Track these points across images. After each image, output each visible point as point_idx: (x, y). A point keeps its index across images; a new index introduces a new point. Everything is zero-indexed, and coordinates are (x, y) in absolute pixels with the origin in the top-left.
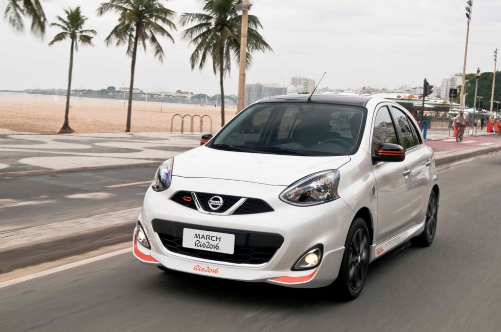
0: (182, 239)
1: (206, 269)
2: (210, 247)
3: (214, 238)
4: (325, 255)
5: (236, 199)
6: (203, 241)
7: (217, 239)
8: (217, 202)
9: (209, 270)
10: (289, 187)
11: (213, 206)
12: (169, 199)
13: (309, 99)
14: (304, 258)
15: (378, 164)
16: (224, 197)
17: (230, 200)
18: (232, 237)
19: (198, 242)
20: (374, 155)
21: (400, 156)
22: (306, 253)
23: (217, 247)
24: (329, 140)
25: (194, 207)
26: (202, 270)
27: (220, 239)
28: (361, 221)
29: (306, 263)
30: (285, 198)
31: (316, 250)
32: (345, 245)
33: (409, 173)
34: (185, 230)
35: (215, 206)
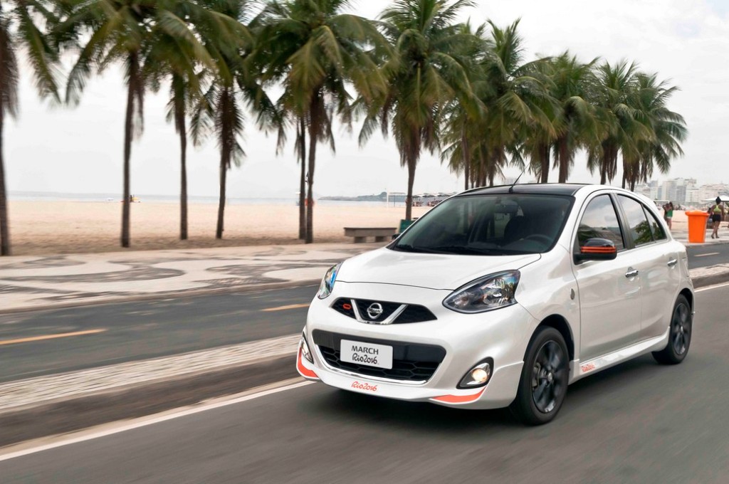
0: (339, 351)
1: (364, 385)
2: (367, 361)
3: (372, 351)
4: (495, 370)
5: (396, 305)
6: (361, 354)
7: (374, 351)
8: (375, 309)
9: (368, 387)
10: (455, 291)
11: (372, 314)
12: (330, 308)
13: (511, 190)
14: (471, 374)
15: (584, 263)
16: (382, 303)
17: (389, 307)
18: (390, 349)
19: (355, 356)
20: (578, 253)
21: (611, 253)
22: (473, 369)
23: (374, 361)
24: (532, 236)
25: (352, 315)
26: (360, 386)
27: (377, 351)
28: (551, 331)
29: (473, 380)
30: (450, 304)
31: (485, 364)
32: (525, 360)
33: (635, 275)
34: (342, 341)
35: (373, 314)
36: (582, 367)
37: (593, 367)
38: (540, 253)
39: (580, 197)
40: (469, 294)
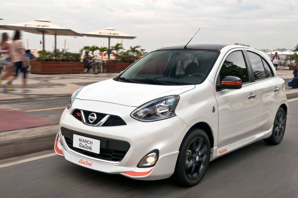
0: (73, 141)
1: (85, 162)
2: (87, 148)
3: (89, 142)
4: (160, 157)
5: (103, 115)
6: (83, 144)
7: (90, 143)
8: (93, 117)
9: (87, 163)
10: (139, 107)
12: (70, 114)
13: (185, 47)
14: (146, 159)
15: (222, 91)
16: (97, 114)
17: (101, 116)
18: (98, 142)
19: (81, 144)
20: (219, 85)
21: (238, 85)
22: (146, 156)
23: (90, 148)
24: (195, 74)
25: (80, 118)
26: (83, 163)
27: (92, 143)
28: (199, 131)
29: (147, 163)
30: (135, 116)
31: (154, 154)
32: (179, 150)
33: (254, 97)
34: (74, 135)
35: (91, 120)
36: (217, 152)
37: (226, 150)
38: (195, 84)
39: (223, 52)
40: (147, 109)
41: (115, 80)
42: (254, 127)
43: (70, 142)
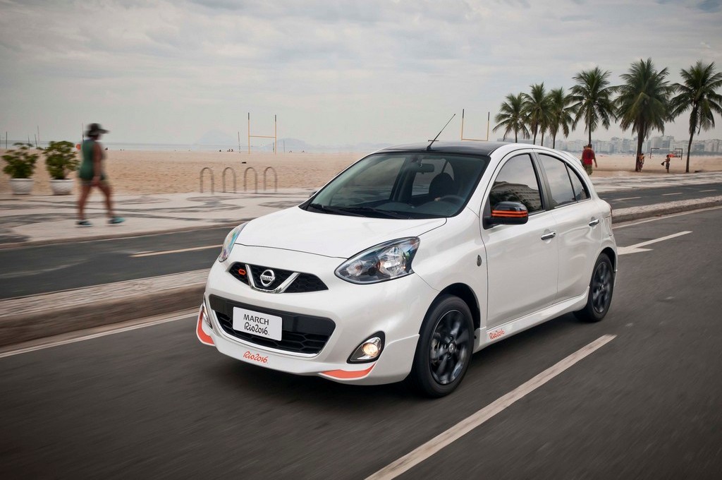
0: (232, 319)
1: (256, 356)
2: (258, 331)
3: (263, 321)
4: (388, 345)
5: (288, 273)
6: (252, 323)
8: (268, 277)
9: (259, 358)
10: (348, 259)
12: (226, 271)
13: (429, 147)
14: (362, 349)
15: (496, 227)
16: (275, 270)
17: (282, 275)
18: (279, 320)
19: (247, 325)
20: (488, 217)
21: (522, 217)
22: (364, 343)
23: (265, 331)
25: (244, 279)
26: (251, 357)
27: (268, 322)
28: (454, 300)
29: (364, 354)
30: (343, 274)
31: (376, 339)
32: (420, 333)
33: (551, 237)
34: (235, 309)
35: (266, 282)
36: (487, 335)
37: (502, 332)
38: (446, 217)
39: (495, 157)
40: (364, 262)
41: (303, 209)
42: (553, 291)
43: (226, 322)
